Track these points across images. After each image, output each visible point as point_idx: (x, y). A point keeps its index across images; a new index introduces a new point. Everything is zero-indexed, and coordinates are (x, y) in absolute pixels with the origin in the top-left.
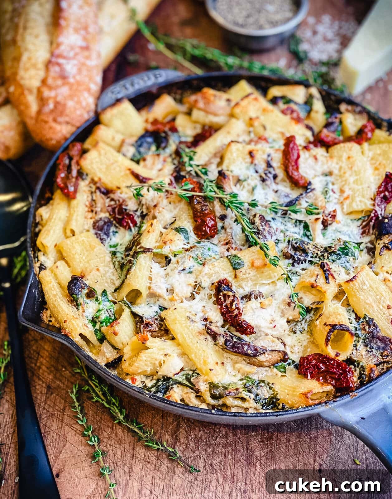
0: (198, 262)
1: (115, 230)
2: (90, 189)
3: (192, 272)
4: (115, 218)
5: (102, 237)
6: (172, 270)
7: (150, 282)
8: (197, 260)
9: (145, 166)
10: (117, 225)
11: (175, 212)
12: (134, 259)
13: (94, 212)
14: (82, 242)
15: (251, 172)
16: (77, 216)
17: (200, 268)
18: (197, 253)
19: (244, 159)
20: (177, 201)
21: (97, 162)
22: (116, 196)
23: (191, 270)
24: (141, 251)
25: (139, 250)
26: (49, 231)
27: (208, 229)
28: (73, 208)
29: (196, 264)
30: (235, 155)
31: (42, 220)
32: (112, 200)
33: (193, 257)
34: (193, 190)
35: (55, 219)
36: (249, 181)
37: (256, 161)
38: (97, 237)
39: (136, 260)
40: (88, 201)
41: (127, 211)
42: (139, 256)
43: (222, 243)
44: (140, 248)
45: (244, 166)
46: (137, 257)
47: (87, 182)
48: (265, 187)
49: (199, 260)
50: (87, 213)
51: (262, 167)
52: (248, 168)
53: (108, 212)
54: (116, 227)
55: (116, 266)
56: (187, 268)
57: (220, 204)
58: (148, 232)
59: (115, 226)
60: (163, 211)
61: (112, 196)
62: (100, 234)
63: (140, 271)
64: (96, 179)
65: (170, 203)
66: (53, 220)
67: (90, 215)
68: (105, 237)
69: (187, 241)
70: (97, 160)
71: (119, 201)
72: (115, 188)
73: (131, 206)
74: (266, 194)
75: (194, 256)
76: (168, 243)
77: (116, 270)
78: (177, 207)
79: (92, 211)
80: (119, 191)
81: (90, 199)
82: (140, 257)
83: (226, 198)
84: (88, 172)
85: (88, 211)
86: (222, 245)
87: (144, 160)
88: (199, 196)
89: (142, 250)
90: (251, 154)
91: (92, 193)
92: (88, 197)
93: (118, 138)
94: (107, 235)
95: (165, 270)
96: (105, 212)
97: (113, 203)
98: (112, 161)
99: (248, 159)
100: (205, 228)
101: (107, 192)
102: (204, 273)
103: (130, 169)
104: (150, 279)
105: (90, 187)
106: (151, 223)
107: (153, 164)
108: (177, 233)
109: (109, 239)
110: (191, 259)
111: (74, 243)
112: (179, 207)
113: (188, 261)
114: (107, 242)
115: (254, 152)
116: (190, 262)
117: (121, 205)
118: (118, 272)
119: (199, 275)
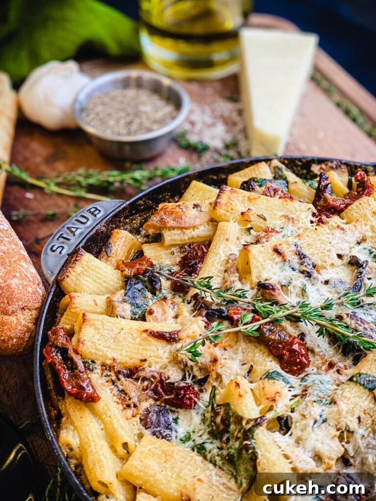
0: (325, 404)
1: (175, 417)
2: (107, 379)
3: (326, 419)
4: (167, 402)
5: (164, 434)
6: (302, 430)
7: (289, 461)
8: (322, 401)
9: (156, 320)
10: (173, 409)
11: (240, 356)
12: (250, 441)
13: (132, 405)
14: (151, 453)
15: (289, 272)
16: (118, 421)
17: (334, 408)
18: (315, 393)
19: (273, 260)
20: (233, 343)
21: (99, 340)
22: (147, 373)
23: (324, 417)
24: (253, 426)
25: (249, 426)
26: (100, 461)
27: (303, 358)
28: (106, 414)
29: (324, 407)
30: (261, 259)
31: (71, 450)
32: (144, 379)
33: (315, 401)
34: (254, 320)
35: (93, 441)
36: (294, 283)
37: (288, 258)
38: (158, 437)
39: (253, 441)
40: (114, 395)
41: (176, 384)
42: (255, 434)
43: (324, 368)
44: (248, 423)
45: (276, 268)
46: (253, 436)
47: (98, 370)
48: (314, 282)
49: (324, 401)
50: (124, 412)
51: (295, 260)
52: (282, 269)
53: (150, 397)
54: (173, 412)
55: (219, 463)
56: (318, 418)
57: (289, 322)
58: (240, 396)
59: (171, 411)
60: (226, 363)
61: (142, 374)
62: (159, 431)
63: (269, 453)
64: (109, 362)
65: (225, 349)
66: (92, 443)
67: (129, 412)
68: (168, 432)
69: (289, 385)
70: (98, 336)
71: (153, 377)
72: (138, 363)
73: (174, 375)
74: (318, 290)
75: (315, 398)
76: (277, 397)
77: (220, 468)
78: (237, 349)
79: (129, 406)
80: (146, 365)
81: (115, 391)
82: (257, 434)
83: (296, 312)
84: (94, 357)
85: (124, 409)
86: (327, 371)
87: (151, 312)
88: (266, 324)
89: (252, 423)
90: (276, 251)
91: (113, 383)
92: (112, 390)
93: (101, 300)
94: (168, 427)
95: (291, 435)
96: (146, 400)
97: (146, 383)
98: (116, 331)
99: (278, 259)
100: (299, 358)
101: (132, 373)
102: (344, 413)
103: (146, 331)
104: (287, 457)
105: (107, 376)
106: (235, 384)
107: (164, 312)
108: (275, 381)
109: (174, 432)
110: (315, 404)
111: (142, 459)
112: (240, 349)
113: (313, 408)
114: (174, 438)
115: (279, 248)
116: (316, 409)
117: (161, 381)
118: (225, 469)
119: (340, 418)
